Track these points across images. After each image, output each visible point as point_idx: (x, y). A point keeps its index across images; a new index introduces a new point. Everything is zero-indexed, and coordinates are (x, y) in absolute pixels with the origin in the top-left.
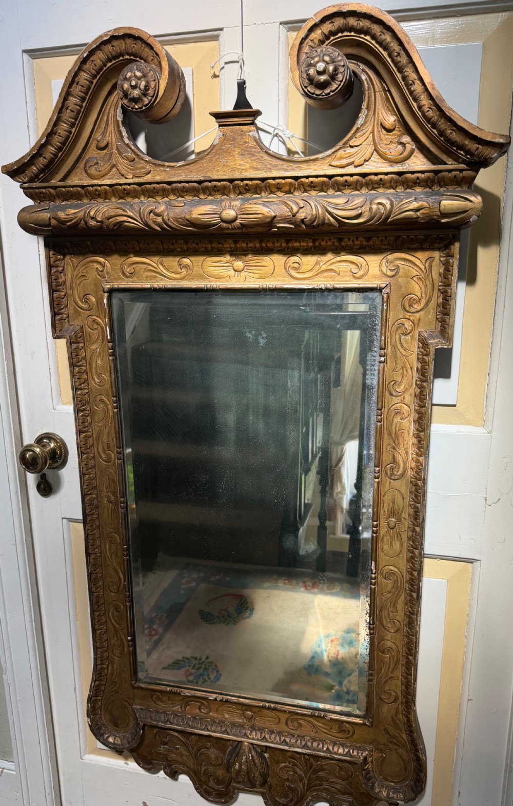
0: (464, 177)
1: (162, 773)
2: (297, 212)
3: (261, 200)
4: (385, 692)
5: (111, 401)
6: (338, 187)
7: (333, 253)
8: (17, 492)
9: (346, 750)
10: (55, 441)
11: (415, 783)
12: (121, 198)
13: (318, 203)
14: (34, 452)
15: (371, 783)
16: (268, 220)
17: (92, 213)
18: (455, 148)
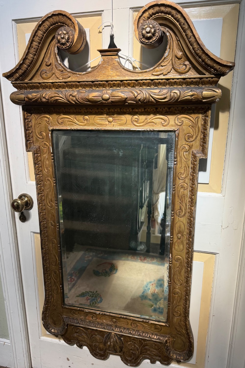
0: (213, 81)
1: (75, 345)
2: (137, 96)
3: (121, 90)
4: (175, 312)
5: (53, 180)
6: (156, 85)
7: (153, 114)
8: (10, 220)
9: (158, 337)
10: (28, 197)
11: (188, 352)
12: (57, 88)
13: (146, 92)
14: (18, 203)
15: (169, 352)
16: (124, 99)
17: (44, 95)
18: (209, 68)
